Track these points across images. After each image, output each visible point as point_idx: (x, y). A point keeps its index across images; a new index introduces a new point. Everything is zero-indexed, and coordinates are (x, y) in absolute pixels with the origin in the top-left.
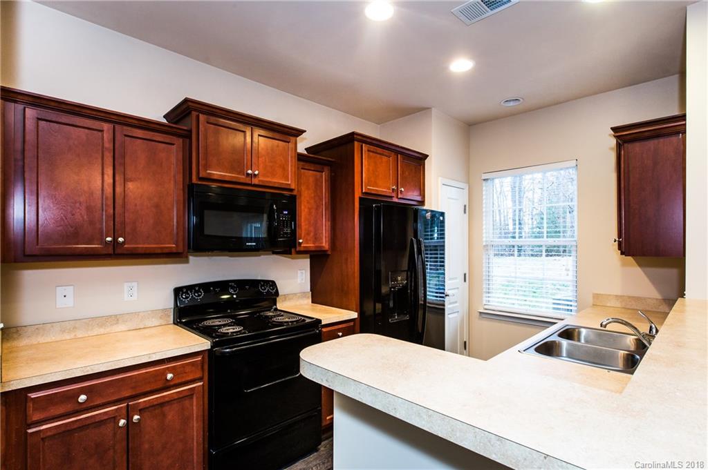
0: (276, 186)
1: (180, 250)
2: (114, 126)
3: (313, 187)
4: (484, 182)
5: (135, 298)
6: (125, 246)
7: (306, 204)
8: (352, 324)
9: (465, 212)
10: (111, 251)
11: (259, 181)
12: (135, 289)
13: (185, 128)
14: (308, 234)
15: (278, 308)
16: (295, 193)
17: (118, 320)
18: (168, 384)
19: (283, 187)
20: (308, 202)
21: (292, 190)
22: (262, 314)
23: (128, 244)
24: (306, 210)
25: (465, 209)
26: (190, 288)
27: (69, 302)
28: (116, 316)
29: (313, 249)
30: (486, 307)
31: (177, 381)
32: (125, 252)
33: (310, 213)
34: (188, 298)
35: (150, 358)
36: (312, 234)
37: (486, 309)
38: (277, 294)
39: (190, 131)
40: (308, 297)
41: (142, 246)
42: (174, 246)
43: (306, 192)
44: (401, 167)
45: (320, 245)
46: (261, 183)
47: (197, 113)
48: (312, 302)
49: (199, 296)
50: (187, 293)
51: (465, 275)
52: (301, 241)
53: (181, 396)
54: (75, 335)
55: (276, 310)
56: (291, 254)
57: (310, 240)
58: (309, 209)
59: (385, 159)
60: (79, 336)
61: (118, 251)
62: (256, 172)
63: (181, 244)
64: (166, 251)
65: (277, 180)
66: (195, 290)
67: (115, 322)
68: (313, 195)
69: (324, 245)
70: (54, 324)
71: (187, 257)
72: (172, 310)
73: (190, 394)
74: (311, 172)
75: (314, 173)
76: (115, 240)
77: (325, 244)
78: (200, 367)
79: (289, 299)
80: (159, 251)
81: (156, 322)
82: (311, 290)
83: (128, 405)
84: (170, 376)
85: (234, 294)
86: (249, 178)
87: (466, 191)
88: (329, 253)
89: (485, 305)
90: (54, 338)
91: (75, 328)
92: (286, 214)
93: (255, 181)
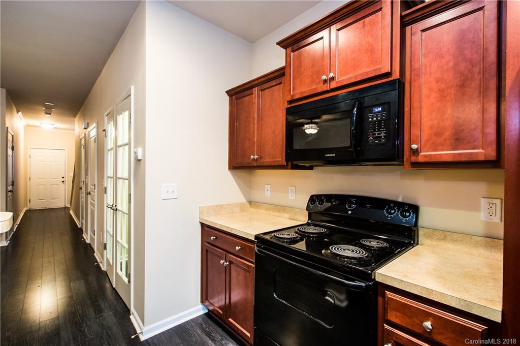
1: (284, 163)
6: (260, 161)
11: (337, 83)
12: (294, 191)
26: (319, 196)
34: (314, 204)
40: (499, 250)
41: (267, 160)
45: (470, 151)
46: (339, 85)
49: (322, 204)
50: (315, 200)
52: (415, 147)
54: (269, 213)
61: (257, 164)
62: (331, 75)
64: (276, 163)
70: (263, 205)
77: (485, 151)
81: (303, 218)
83: (226, 254)
85: (349, 210)
86: (327, 84)
91: (269, 209)
92: (379, 112)
93: (334, 85)
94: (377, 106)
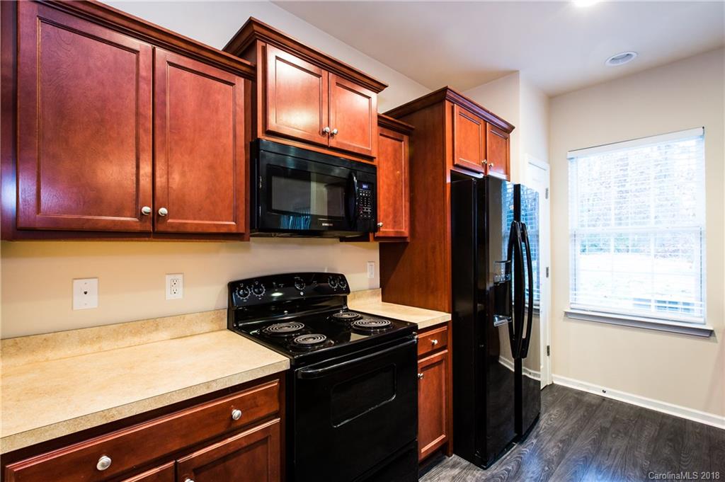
0: (356, 151)
1: (242, 230)
2: (154, 50)
3: (392, 160)
4: (569, 162)
5: (179, 295)
6: (170, 221)
7: (384, 179)
8: (445, 328)
9: (547, 197)
10: (149, 227)
11: (337, 142)
12: (180, 283)
13: (248, 63)
14: (387, 216)
15: (350, 308)
16: (375, 163)
17: (157, 325)
18: (234, 426)
19: (363, 153)
20: (387, 177)
21: (371, 159)
22: (335, 315)
23: (174, 218)
24: (385, 187)
25: (547, 194)
26: (248, 283)
27: (92, 301)
28: (155, 319)
29: (393, 235)
30: (573, 306)
31: (246, 421)
32: (170, 230)
33: (389, 191)
34: (247, 295)
35: (208, 388)
36: (391, 217)
37: (572, 309)
38: (348, 291)
39: (254, 68)
40: (378, 295)
41: (192, 223)
42: (234, 223)
43: (385, 165)
44: (490, 138)
45: (399, 230)
46: (338, 147)
47: (264, 44)
48: (383, 301)
49: (260, 293)
50: (244, 288)
51: (547, 269)
52: (381, 224)
53: (252, 442)
54: (100, 347)
55: (347, 310)
56: (368, 240)
57: (389, 224)
58: (388, 186)
59: (475, 126)
60: (105, 349)
61: (160, 228)
62: (335, 131)
63: (242, 221)
64: (223, 230)
65: (357, 145)
66: (255, 285)
67: (153, 328)
68: (392, 169)
69: (403, 230)
70: (70, 333)
71: (249, 240)
72: (226, 311)
73: (264, 439)
74: (389, 140)
75: (393, 141)
76: (155, 211)
77: (405, 230)
78: (276, 396)
79: (359, 297)
80: (214, 230)
81: (206, 327)
82: (381, 286)
83: (176, 463)
84: (236, 413)
85: (301, 291)
86: (326, 138)
87: (548, 172)
88: (408, 240)
89: (571, 303)
90: (69, 352)
91: (99, 338)
92: (365, 189)
93: (333, 143)
94: (365, 183)
